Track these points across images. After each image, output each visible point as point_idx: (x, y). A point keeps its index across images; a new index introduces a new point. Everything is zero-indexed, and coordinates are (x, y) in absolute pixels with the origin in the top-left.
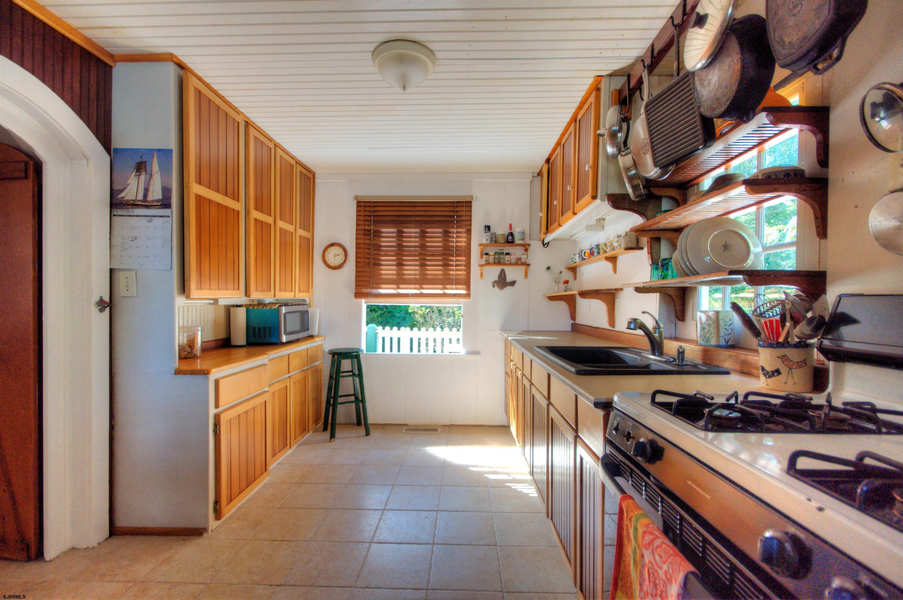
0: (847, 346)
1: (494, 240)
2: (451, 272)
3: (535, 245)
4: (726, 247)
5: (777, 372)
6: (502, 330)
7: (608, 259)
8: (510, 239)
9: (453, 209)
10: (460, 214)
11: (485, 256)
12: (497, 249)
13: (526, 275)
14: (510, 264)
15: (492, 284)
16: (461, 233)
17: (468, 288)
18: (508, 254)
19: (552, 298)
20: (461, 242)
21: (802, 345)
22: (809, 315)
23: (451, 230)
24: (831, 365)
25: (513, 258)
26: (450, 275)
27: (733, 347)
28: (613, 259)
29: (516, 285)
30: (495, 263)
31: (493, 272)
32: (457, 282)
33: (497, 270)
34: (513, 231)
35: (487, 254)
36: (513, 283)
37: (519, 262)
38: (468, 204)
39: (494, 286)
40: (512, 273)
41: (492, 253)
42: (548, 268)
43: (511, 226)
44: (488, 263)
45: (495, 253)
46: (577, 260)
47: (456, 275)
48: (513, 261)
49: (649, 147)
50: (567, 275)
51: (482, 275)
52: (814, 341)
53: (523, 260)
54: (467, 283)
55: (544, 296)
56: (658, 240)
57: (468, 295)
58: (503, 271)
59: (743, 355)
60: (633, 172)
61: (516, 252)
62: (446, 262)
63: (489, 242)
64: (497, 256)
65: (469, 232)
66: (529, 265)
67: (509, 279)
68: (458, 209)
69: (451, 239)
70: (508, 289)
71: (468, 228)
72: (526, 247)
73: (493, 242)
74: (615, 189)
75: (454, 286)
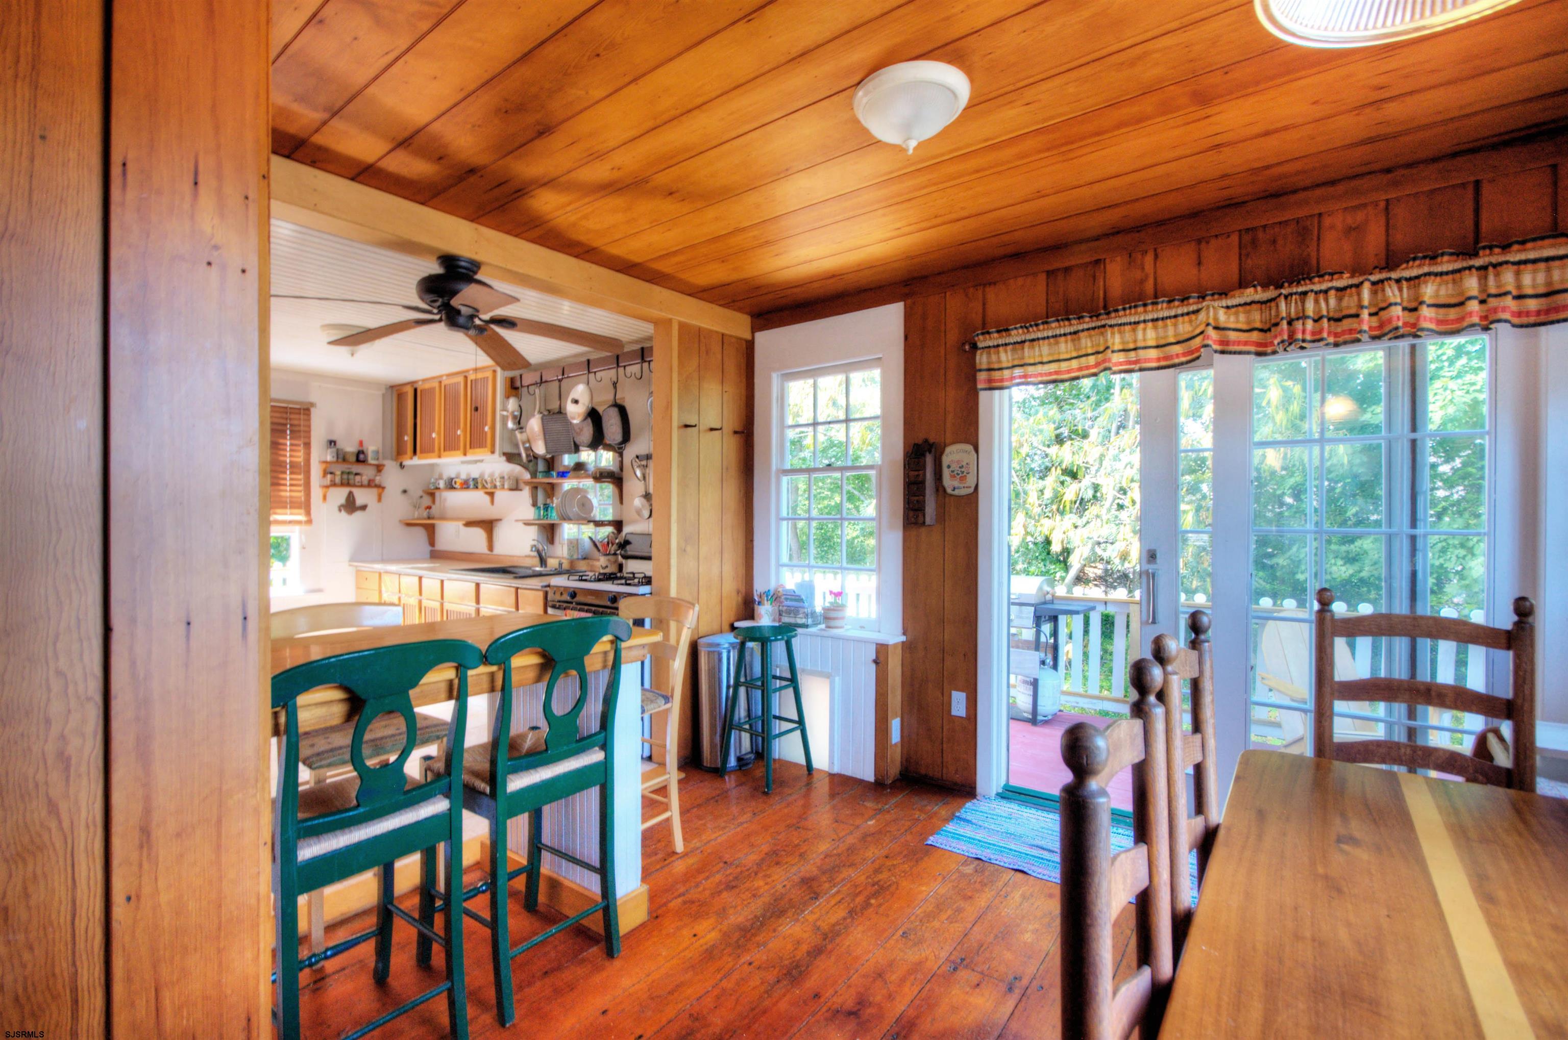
0: (630, 553)
1: (342, 457)
2: (283, 494)
3: (390, 466)
4: (583, 505)
5: (607, 567)
6: (350, 561)
7: (487, 493)
8: (360, 457)
9: (285, 416)
10: (296, 422)
11: (329, 476)
12: (345, 467)
13: (380, 499)
14: (362, 486)
15: (337, 509)
16: (299, 445)
17: (308, 513)
18: (357, 474)
19: (409, 525)
20: (299, 457)
21: (615, 554)
22: (617, 541)
23: (281, 441)
24: (624, 561)
25: (365, 479)
26: (281, 497)
27: (585, 559)
28: (491, 495)
29: (368, 509)
30: (342, 484)
31: (339, 495)
32: (294, 505)
33: (344, 491)
34: (364, 449)
35: (331, 473)
36: (364, 508)
37: (371, 484)
38: (306, 410)
39: (340, 510)
40: (362, 496)
41: (338, 473)
42: (405, 492)
43: (361, 443)
44: (333, 484)
45: (342, 473)
46: (442, 484)
47: (291, 497)
48: (365, 482)
49: (542, 436)
50: (427, 501)
51: (325, 498)
52: (618, 552)
53: (377, 482)
54: (306, 506)
55: (400, 521)
56: (536, 488)
57: (309, 522)
58: (351, 494)
59: (591, 562)
60: (527, 445)
61: (367, 473)
62: (275, 481)
63: (335, 459)
64: (345, 477)
65: (308, 445)
66: (383, 488)
67: (359, 502)
68: (292, 416)
69: (282, 453)
70: (358, 514)
71: (307, 440)
72: (379, 468)
73: (340, 460)
74: (509, 449)
75: (288, 511)
